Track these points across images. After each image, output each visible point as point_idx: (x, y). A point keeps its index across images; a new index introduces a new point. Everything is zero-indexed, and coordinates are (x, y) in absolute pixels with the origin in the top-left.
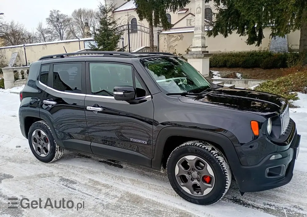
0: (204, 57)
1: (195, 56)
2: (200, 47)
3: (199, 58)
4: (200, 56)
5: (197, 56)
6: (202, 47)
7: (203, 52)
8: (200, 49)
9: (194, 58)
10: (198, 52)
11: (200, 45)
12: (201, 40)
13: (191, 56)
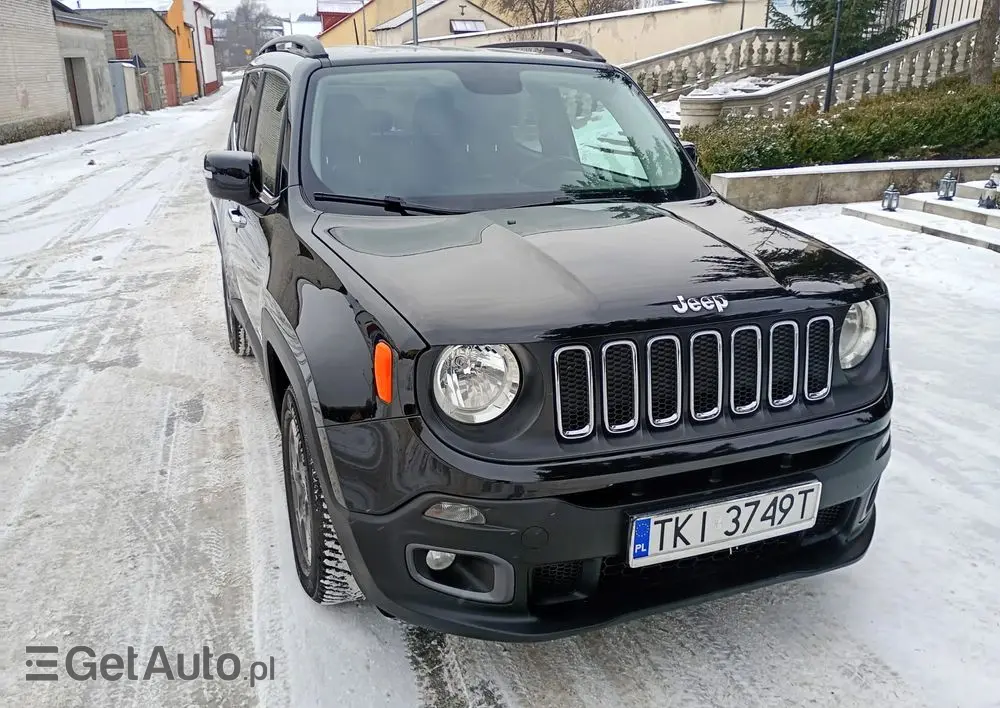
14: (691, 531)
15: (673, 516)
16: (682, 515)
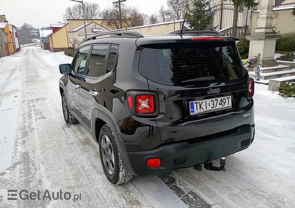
0: (265, 38)
1: (256, 37)
2: (263, 28)
3: (261, 39)
4: (262, 38)
5: (258, 38)
6: (266, 28)
7: (266, 33)
8: (263, 30)
9: (256, 39)
10: (261, 34)
11: (264, 26)
12: (265, 20)
13: (253, 38)
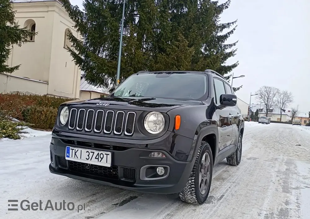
14: (78, 154)
15: (75, 149)
16: (77, 149)
